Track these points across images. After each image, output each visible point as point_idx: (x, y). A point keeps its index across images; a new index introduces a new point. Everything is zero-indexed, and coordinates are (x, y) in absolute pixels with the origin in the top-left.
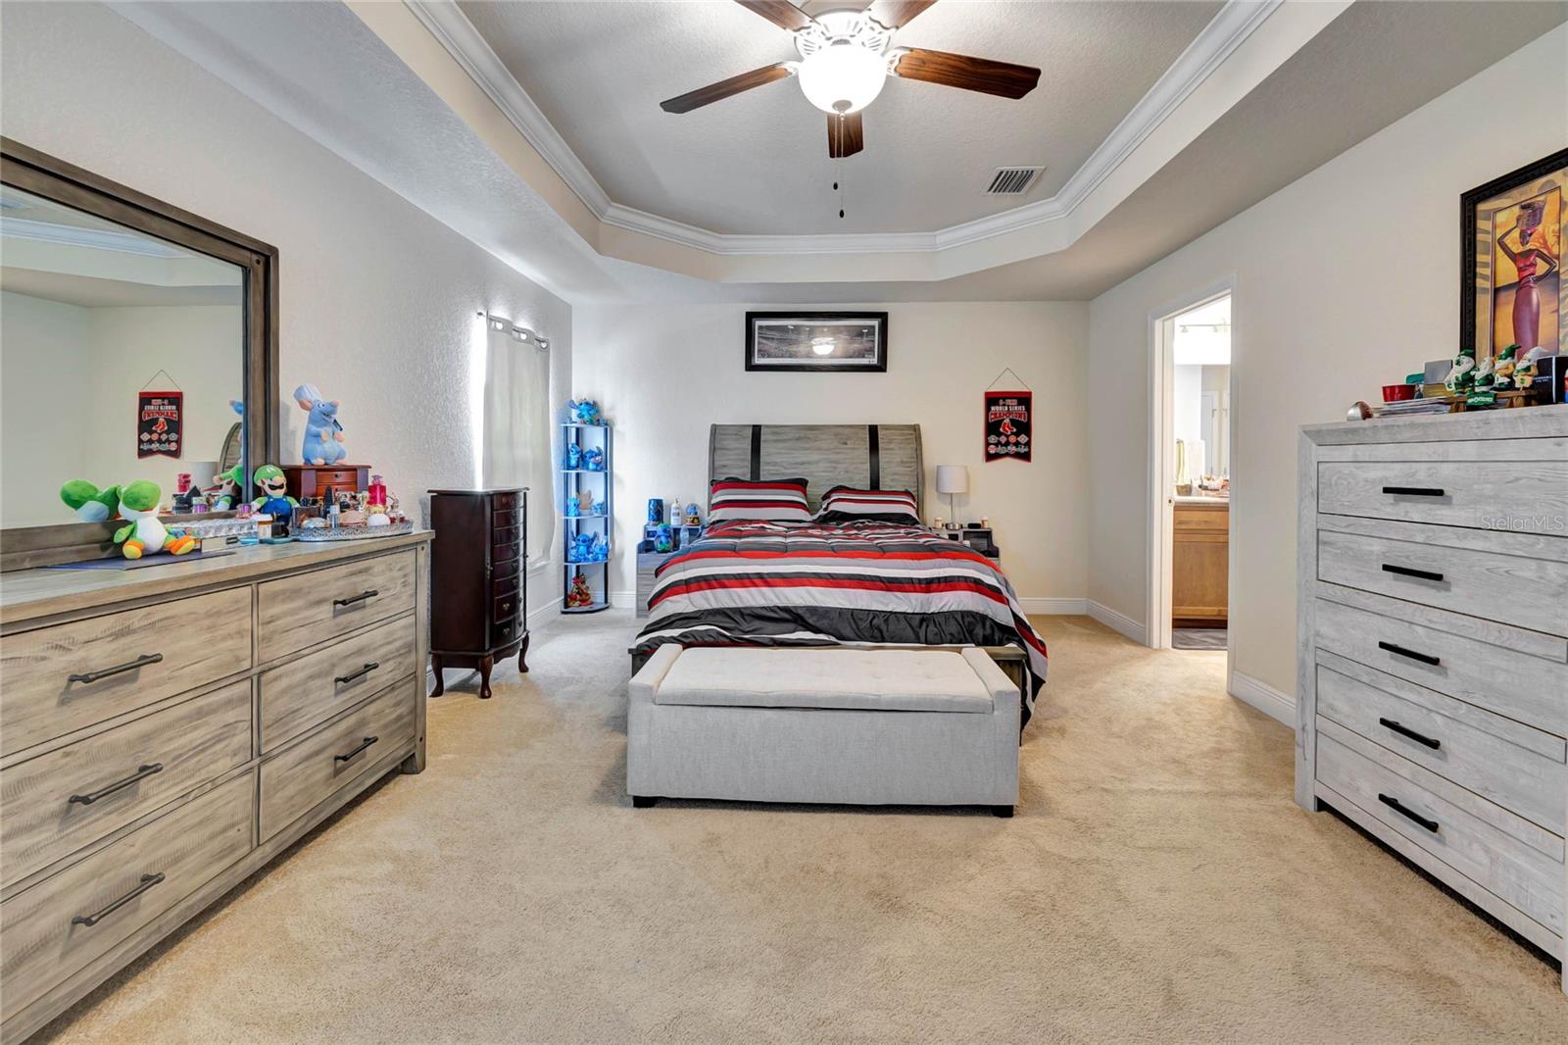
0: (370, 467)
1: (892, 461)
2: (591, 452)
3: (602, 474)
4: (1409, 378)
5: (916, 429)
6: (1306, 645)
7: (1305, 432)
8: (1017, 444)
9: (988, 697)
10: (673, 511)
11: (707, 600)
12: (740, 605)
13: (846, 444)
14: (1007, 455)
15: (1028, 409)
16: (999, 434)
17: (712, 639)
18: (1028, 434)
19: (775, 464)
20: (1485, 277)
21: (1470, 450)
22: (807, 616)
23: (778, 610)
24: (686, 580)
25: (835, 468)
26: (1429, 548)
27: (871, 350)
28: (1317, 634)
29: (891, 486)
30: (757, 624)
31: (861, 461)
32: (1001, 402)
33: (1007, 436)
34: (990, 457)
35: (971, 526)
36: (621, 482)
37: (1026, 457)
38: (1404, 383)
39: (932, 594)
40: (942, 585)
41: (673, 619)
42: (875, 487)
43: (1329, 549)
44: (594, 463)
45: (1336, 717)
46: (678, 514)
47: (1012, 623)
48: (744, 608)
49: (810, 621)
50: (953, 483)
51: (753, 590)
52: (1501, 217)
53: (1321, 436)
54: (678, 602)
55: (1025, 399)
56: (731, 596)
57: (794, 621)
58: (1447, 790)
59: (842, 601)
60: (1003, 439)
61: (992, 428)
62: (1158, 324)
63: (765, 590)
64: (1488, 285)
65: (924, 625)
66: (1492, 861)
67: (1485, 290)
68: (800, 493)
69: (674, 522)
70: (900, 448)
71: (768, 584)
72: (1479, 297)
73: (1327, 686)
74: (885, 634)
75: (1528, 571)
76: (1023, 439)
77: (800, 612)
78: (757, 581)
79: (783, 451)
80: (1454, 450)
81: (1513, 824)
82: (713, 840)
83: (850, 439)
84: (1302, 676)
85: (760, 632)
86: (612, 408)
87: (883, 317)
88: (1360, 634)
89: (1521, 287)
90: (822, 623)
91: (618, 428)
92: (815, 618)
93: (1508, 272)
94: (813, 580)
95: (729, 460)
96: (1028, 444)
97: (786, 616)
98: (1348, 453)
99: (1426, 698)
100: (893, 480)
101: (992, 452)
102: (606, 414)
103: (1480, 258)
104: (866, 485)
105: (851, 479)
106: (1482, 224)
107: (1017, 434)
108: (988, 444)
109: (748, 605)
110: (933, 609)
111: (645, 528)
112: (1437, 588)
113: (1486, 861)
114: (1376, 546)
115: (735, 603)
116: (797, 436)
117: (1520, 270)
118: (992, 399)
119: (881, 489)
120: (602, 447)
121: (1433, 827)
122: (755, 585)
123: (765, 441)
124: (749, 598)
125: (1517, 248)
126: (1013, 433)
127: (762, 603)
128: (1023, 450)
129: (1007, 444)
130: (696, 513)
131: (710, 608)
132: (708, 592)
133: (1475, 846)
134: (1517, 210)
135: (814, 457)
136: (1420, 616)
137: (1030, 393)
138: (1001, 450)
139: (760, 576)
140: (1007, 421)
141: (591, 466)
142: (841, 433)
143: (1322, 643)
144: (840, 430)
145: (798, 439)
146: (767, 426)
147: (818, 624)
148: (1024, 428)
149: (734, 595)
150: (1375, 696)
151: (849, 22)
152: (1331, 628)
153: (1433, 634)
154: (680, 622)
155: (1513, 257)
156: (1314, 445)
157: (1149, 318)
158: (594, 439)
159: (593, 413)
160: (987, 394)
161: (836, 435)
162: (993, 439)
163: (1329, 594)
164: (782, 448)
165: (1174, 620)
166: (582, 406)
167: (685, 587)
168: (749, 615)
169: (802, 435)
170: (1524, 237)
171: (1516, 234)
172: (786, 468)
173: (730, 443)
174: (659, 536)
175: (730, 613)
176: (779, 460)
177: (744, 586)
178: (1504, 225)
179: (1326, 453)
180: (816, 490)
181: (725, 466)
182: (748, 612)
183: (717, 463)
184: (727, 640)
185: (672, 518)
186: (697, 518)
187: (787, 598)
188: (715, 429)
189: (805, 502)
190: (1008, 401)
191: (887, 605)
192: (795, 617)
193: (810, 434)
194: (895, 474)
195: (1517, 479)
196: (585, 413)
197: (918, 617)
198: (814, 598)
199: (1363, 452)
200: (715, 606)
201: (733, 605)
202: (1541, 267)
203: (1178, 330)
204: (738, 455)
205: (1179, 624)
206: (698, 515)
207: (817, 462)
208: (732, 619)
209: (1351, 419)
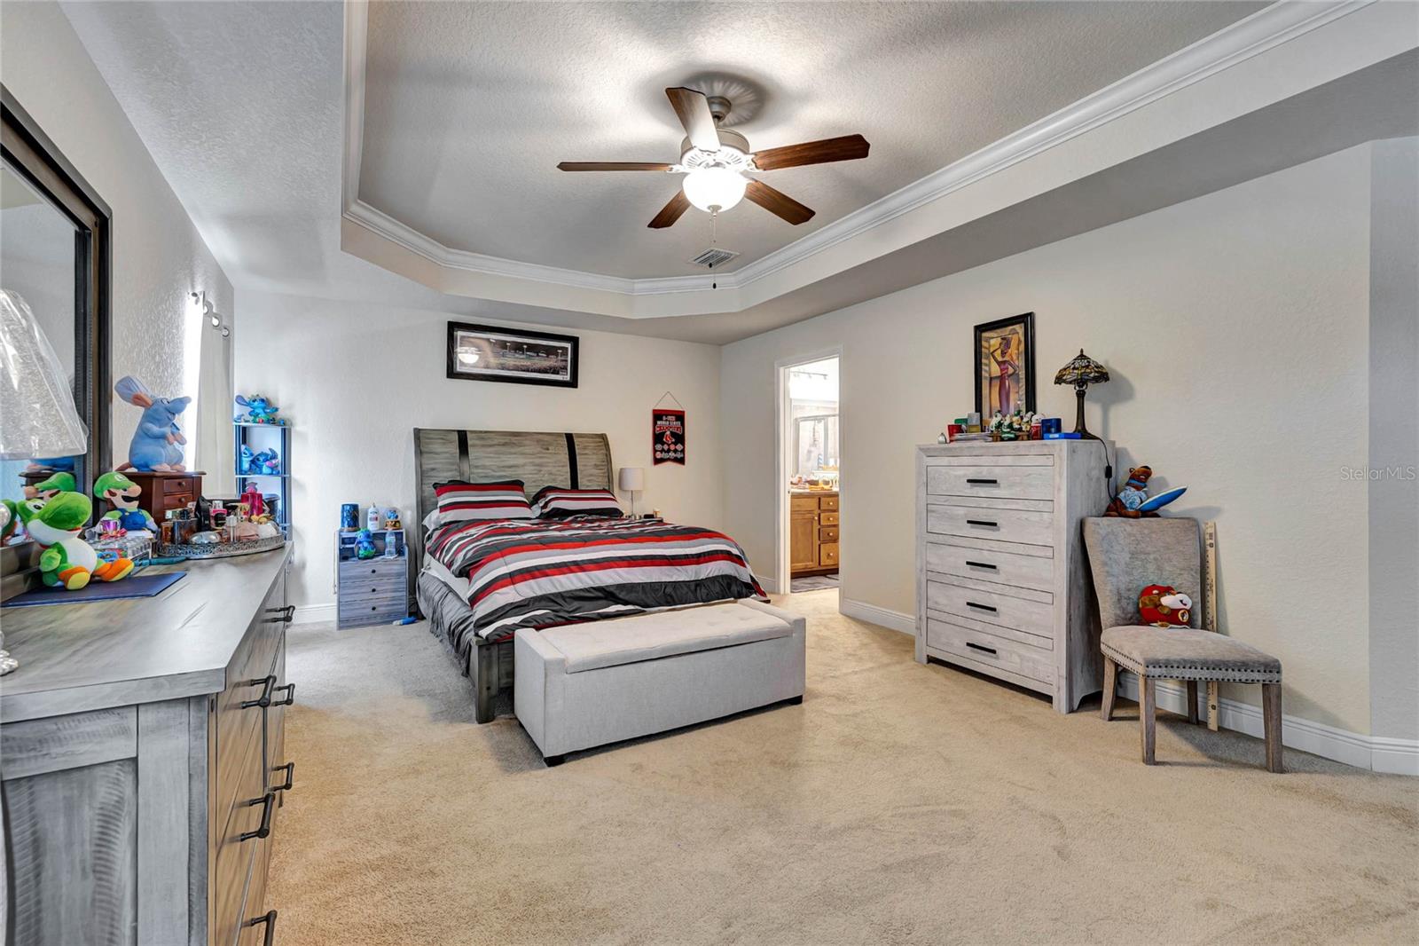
0: (205, 474)
1: (586, 464)
2: (262, 454)
3: (279, 479)
4: (956, 421)
5: (603, 437)
6: (921, 570)
7: (921, 449)
8: (675, 451)
9: (788, 626)
10: (370, 516)
11: (532, 588)
12: (561, 590)
13: (548, 449)
14: (669, 459)
15: (683, 424)
16: (663, 443)
17: (551, 621)
18: (683, 444)
19: (484, 467)
20: (986, 371)
21: (1009, 460)
22: (617, 592)
23: (592, 590)
24: (510, 573)
25: (541, 471)
26: (989, 510)
27: (565, 368)
28: (927, 563)
29: (588, 486)
30: (576, 604)
31: (562, 464)
32: (664, 418)
33: (669, 445)
34: (657, 461)
35: (646, 516)
36: (301, 487)
37: (681, 461)
38: (953, 423)
39: (701, 565)
40: (707, 557)
41: (507, 609)
42: (574, 486)
43: (934, 514)
44: (268, 466)
45: (939, 607)
46: (376, 519)
47: (750, 581)
48: (564, 592)
49: (621, 596)
50: (633, 483)
51: (571, 575)
52: (992, 342)
53: (928, 452)
54: (508, 593)
55: (680, 416)
56: (552, 583)
57: (605, 598)
58: (999, 631)
59: (643, 578)
60: (666, 447)
61: (658, 438)
62: (782, 369)
63: (581, 575)
64: (987, 375)
65: (698, 588)
66: (1022, 660)
67: (986, 378)
68: (520, 493)
69: (372, 527)
70: (594, 454)
71: (583, 570)
72: (983, 381)
73: (933, 591)
74: (676, 600)
75: (1035, 517)
76: (679, 447)
77: (612, 589)
78: (573, 567)
79: (492, 455)
80: (1001, 460)
81: (1031, 639)
82: (638, 768)
83: (550, 445)
84: (919, 587)
85: (581, 610)
86: (290, 407)
87: (575, 341)
88: (954, 560)
89: (1002, 378)
90: (632, 597)
91: (298, 428)
92: (623, 593)
93: (995, 370)
94: (618, 563)
95: (436, 463)
96: (683, 451)
97: (600, 594)
98: (945, 461)
99: (988, 587)
100: (589, 481)
101: (658, 457)
102: (281, 414)
103: (984, 361)
104: (568, 485)
105: (554, 480)
106: (984, 344)
107: (675, 444)
108: (655, 451)
109: (568, 589)
110: (702, 576)
111: (340, 535)
112: (993, 530)
113: (1018, 660)
114: (961, 511)
115: (557, 589)
116: (503, 441)
117: (1001, 370)
118: (658, 415)
119: (580, 488)
120: (279, 451)
121: (994, 652)
122: (572, 572)
123: (471, 446)
124: (568, 582)
125: (1000, 359)
126: (672, 443)
127: (580, 586)
128: (679, 455)
129: (669, 451)
130: (397, 517)
131: (535, 595)
132: (532, 582)
133: (1014, 655)
134: (999, 339)
135: (521, 461)
136: (986, 545)
137: (683, 412)
138: (665, 455)
139: (575, 563)
140: (668, 433)
141: (265, 470)
142: (543, 440)
143: (930, 567)
144: (540, 436)
145: (505, 444)
146: (472, 432)
147: (627, 598)
148: (680, 439)
149: (555, 582)
150: (961, 591)
151: (728, 154)
152: (936, 559)
153: (992, 553)
154: (514, 611)
155: (999, 363)
156: (925, 457)
157: (776, 365)
158: (267, 440)
159: (266, 412)
160: (654, 411)
161: (538, 441)
162: (659, 447)
163: (933, 540)
164: (490, 453)
165: (792, 574)
166: (256, 403)
167: (509, 579)
168: (570, 597)
169: (507, 441)
170: (1003, 354)
171: (999, 351)
172: (494, 471)
173: (437, 447)
174: (360, 542)
175: (553, 598)
176: (488, 464)
177: (563, 573)
178: (994, 345)
179: (931, 461)
180: (532, 490)
181: (433, 469)
182: (570, 595)
183: (425, 467)
184: (563, 620)
185: (369, 523)
186: (398, 522)
187: (599, 580)
188: (417, 432)
189: (525, 500)
190: (669, 418)
191: (672, 577)
192: (608, 595)
193: (514, 439)
194: (591, 475)
195: (1030, 474)
196: (259, 411)
197: (693, 584)
198: (620, 576)
199: (955, 461)
200: (539, 593)
201: (554, 591)
202: (1011, 370)
203: (792, 375)
204: (447, 458)
205: (796, 575)
206: (399, 519)
207: (524, 465)
208: (557, 603)
209: (940, 443)
